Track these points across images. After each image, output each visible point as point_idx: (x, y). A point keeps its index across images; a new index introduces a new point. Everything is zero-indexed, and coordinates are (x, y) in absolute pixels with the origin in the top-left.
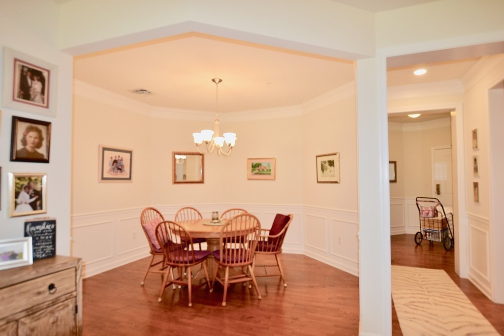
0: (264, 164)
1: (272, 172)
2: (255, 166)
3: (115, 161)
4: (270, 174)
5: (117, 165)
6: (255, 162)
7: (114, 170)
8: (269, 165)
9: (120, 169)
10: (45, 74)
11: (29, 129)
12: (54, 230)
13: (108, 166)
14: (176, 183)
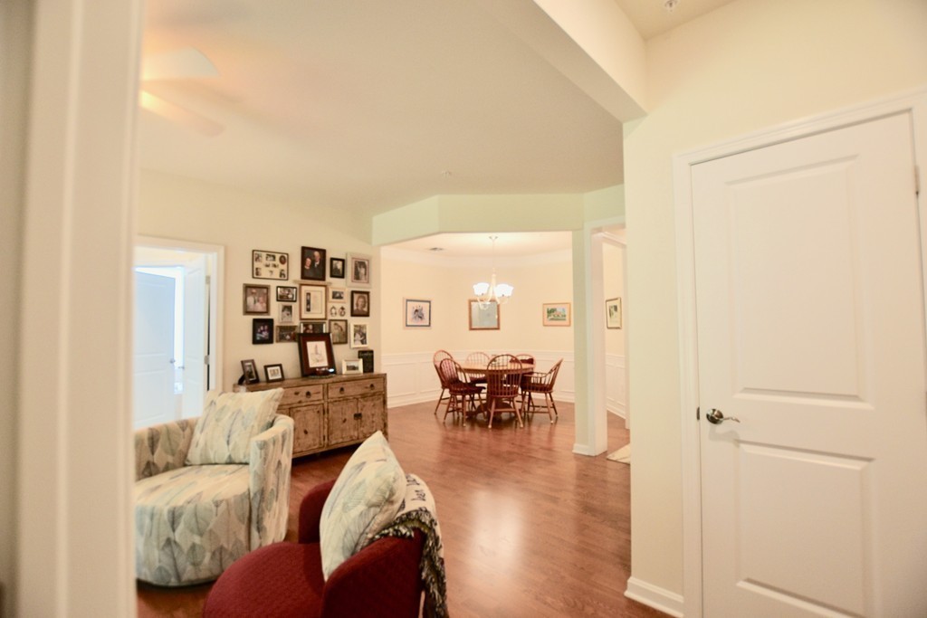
0: (559, 309)
1: (567, 318)
2: (550, 312)
3: (417, 311)
4: (564, 320)
5: (418, 314)
6: (550, 307)
7: (415, 317)
8: (564, 310)
9: (421, 317)
10: (366, 263)
11: (359, 297)
12: (372, 357)
13: (410, 315)
14: (471, 329)
